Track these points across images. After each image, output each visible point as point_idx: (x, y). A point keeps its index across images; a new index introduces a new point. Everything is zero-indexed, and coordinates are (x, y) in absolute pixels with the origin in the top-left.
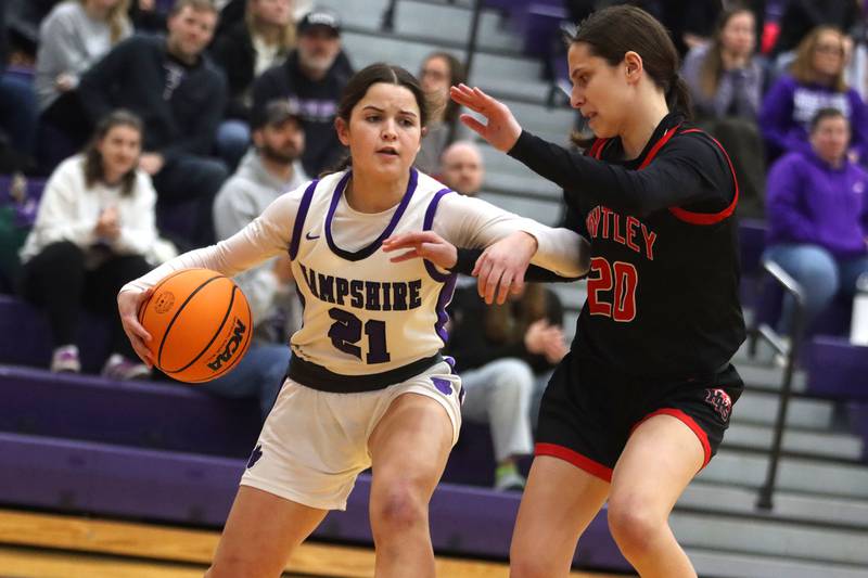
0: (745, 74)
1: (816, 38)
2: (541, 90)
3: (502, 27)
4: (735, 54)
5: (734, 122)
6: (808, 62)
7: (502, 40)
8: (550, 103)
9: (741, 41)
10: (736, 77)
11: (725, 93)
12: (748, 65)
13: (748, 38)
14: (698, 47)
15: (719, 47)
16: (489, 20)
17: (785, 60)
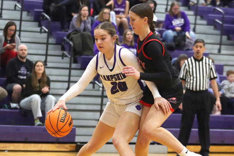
0: (87, 21)
1: (103, 11)
2: (38, 29)
3: (28, 15)
4: (84, 17)
5: (85, 33)
6: (102, 17)
7: (28, 18)
8: (41, 32)
9: (85, 13)
10: (85, 22)
11: (82, 26)
12: (87, 19)
13: (87, 12)
14: (75, 16)
15: (80, 15)
16: (25, 14)
17: (96, 17)
